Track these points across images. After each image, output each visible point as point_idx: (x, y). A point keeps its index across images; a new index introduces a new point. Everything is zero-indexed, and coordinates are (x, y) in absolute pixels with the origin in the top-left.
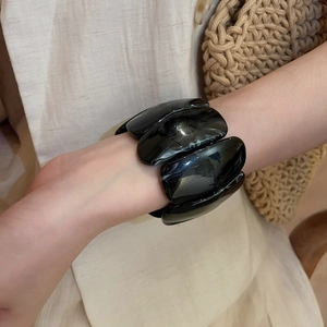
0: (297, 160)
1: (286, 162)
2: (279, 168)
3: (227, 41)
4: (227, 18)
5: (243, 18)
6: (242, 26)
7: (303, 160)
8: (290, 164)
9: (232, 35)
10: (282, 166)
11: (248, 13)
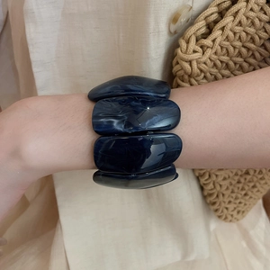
0: (255, 171)
1: (244, 171)
2: (236, 174)
3: (195, 52)
4: (203, 30)
5: (217, 33)
6: (214, 41)
7: (261, 172)
8: (247, 173)
9: (201, 47)
10: (240, 173)
11: (223, 29)
